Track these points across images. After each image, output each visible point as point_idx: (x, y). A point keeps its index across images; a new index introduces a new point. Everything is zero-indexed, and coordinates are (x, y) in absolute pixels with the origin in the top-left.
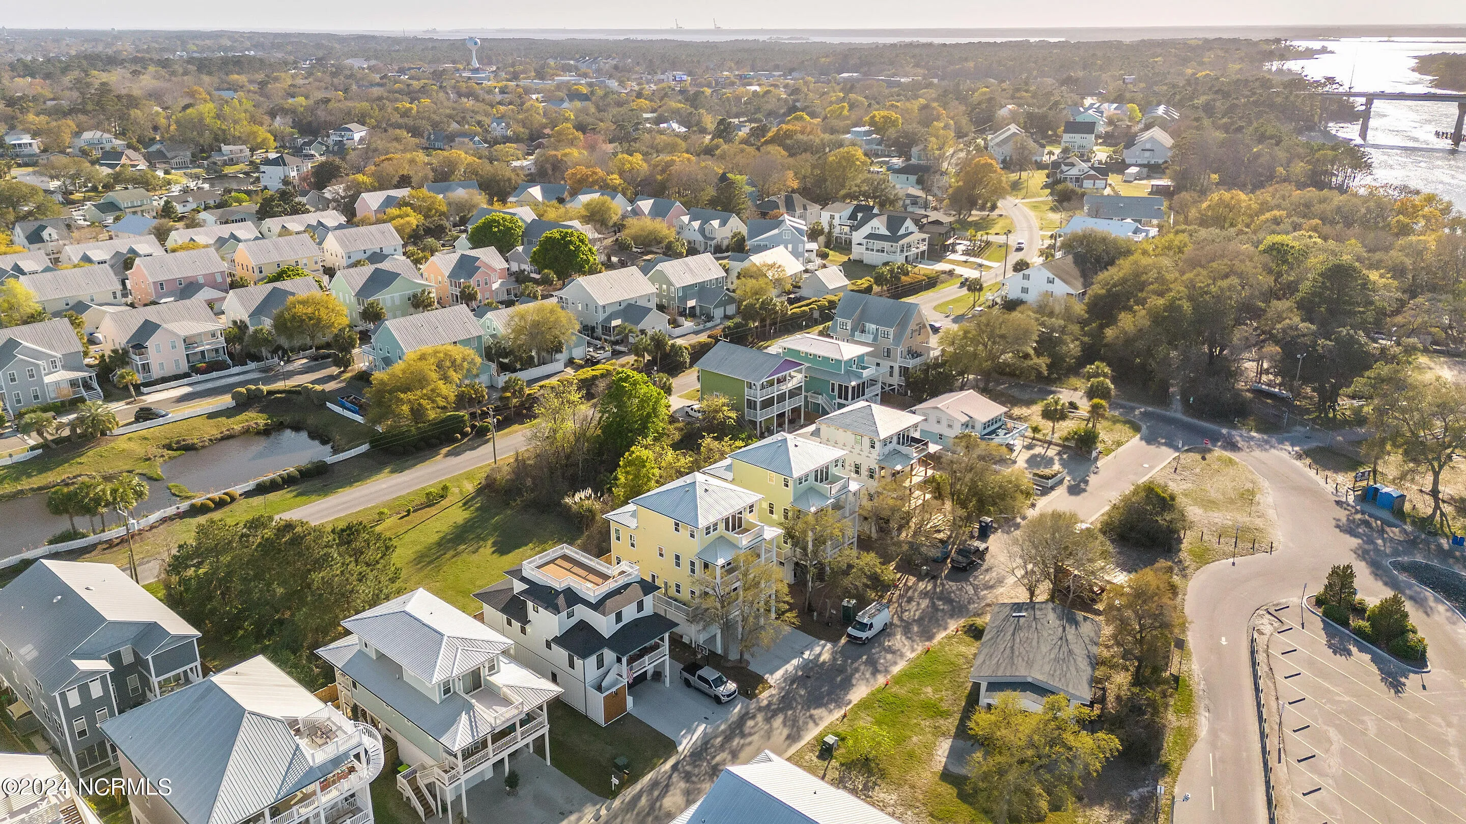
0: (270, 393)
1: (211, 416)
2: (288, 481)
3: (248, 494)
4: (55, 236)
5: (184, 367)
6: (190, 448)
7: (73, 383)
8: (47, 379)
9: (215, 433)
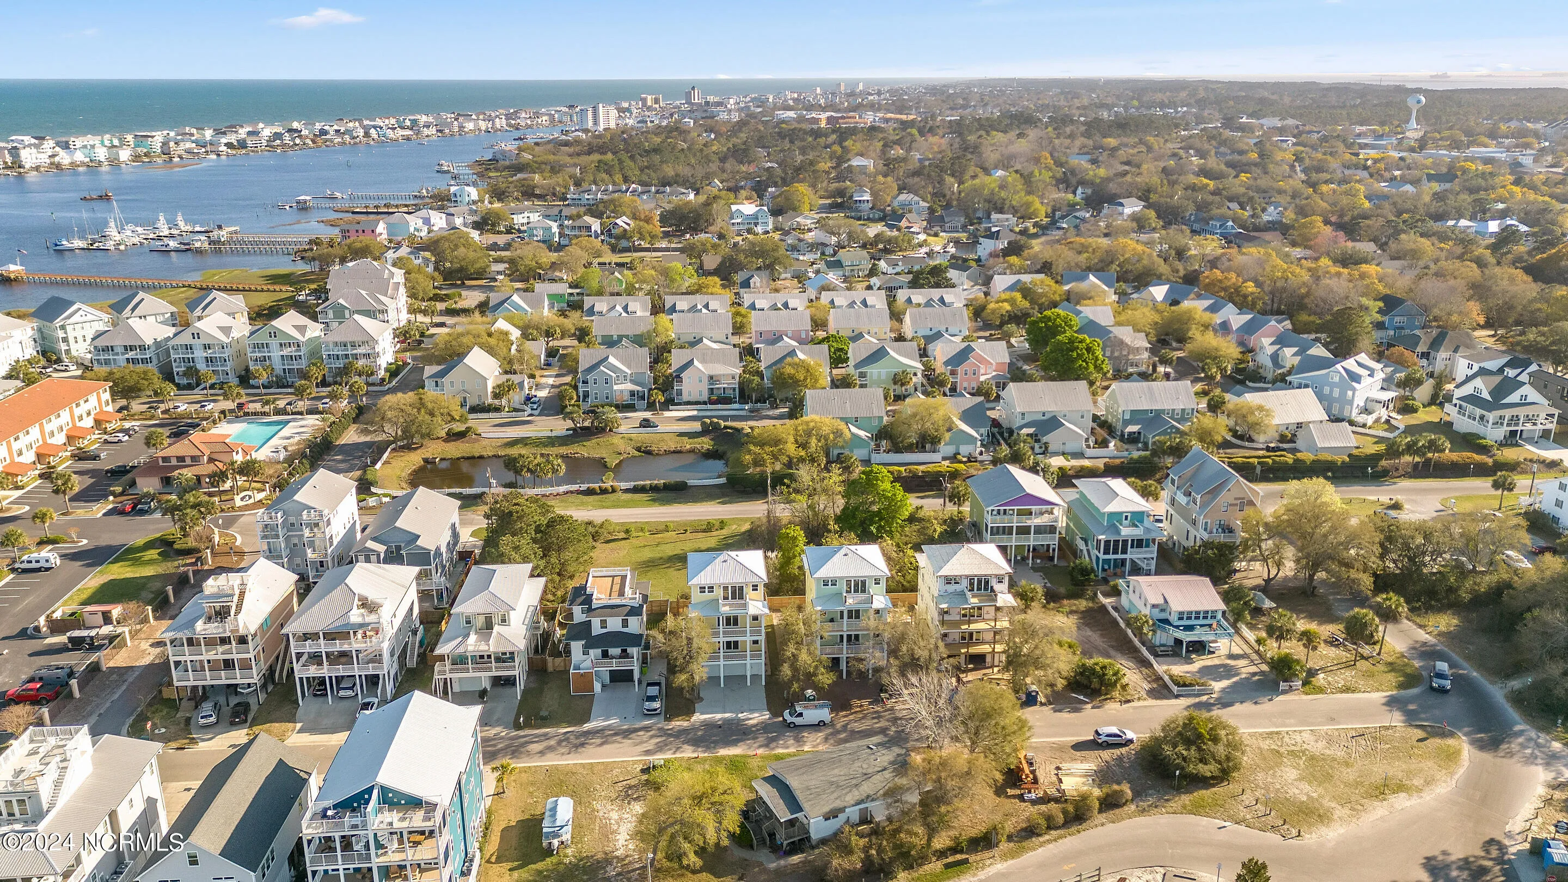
0: (726, 427)
1: (681, 434)
2: (654, 489)
3: (627, 491)
4: (758, 285)
5: (705, 397)
6: (649, 453)
7: (632, 394)
8: (615, 387)
9: (672, 446)
